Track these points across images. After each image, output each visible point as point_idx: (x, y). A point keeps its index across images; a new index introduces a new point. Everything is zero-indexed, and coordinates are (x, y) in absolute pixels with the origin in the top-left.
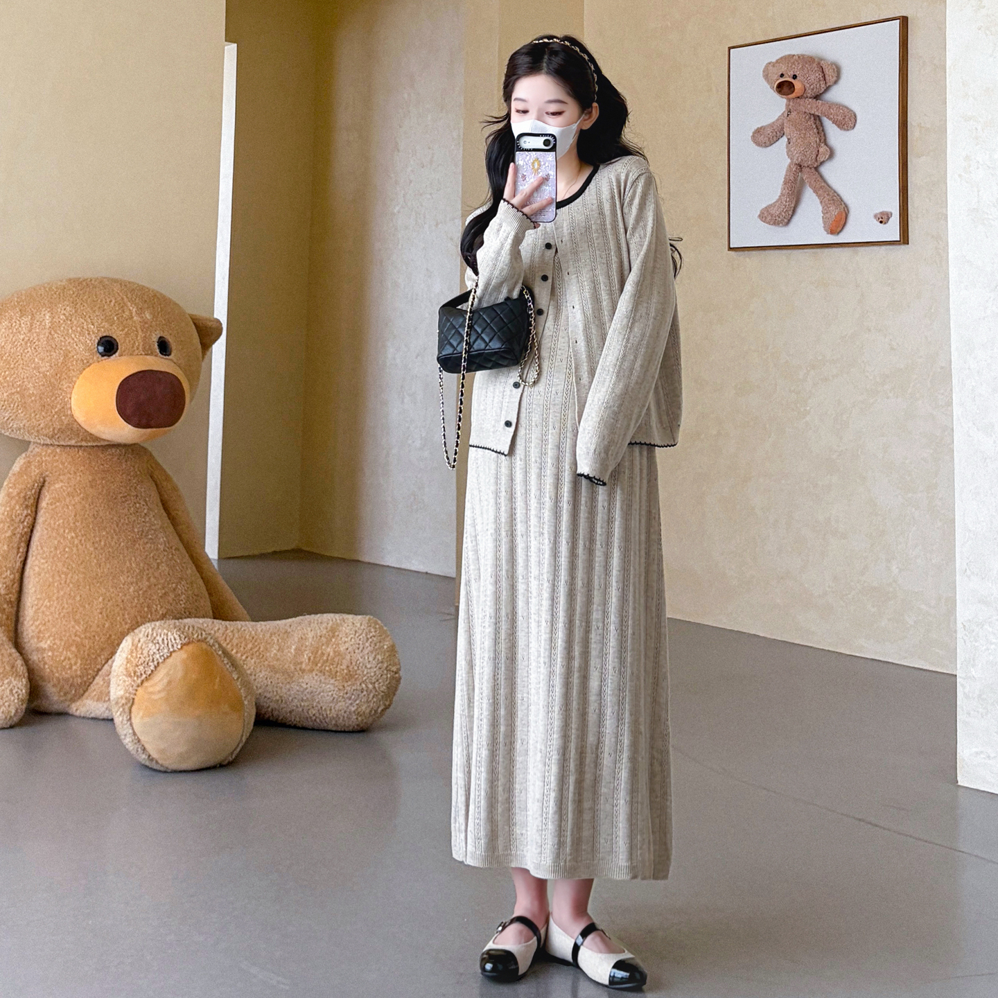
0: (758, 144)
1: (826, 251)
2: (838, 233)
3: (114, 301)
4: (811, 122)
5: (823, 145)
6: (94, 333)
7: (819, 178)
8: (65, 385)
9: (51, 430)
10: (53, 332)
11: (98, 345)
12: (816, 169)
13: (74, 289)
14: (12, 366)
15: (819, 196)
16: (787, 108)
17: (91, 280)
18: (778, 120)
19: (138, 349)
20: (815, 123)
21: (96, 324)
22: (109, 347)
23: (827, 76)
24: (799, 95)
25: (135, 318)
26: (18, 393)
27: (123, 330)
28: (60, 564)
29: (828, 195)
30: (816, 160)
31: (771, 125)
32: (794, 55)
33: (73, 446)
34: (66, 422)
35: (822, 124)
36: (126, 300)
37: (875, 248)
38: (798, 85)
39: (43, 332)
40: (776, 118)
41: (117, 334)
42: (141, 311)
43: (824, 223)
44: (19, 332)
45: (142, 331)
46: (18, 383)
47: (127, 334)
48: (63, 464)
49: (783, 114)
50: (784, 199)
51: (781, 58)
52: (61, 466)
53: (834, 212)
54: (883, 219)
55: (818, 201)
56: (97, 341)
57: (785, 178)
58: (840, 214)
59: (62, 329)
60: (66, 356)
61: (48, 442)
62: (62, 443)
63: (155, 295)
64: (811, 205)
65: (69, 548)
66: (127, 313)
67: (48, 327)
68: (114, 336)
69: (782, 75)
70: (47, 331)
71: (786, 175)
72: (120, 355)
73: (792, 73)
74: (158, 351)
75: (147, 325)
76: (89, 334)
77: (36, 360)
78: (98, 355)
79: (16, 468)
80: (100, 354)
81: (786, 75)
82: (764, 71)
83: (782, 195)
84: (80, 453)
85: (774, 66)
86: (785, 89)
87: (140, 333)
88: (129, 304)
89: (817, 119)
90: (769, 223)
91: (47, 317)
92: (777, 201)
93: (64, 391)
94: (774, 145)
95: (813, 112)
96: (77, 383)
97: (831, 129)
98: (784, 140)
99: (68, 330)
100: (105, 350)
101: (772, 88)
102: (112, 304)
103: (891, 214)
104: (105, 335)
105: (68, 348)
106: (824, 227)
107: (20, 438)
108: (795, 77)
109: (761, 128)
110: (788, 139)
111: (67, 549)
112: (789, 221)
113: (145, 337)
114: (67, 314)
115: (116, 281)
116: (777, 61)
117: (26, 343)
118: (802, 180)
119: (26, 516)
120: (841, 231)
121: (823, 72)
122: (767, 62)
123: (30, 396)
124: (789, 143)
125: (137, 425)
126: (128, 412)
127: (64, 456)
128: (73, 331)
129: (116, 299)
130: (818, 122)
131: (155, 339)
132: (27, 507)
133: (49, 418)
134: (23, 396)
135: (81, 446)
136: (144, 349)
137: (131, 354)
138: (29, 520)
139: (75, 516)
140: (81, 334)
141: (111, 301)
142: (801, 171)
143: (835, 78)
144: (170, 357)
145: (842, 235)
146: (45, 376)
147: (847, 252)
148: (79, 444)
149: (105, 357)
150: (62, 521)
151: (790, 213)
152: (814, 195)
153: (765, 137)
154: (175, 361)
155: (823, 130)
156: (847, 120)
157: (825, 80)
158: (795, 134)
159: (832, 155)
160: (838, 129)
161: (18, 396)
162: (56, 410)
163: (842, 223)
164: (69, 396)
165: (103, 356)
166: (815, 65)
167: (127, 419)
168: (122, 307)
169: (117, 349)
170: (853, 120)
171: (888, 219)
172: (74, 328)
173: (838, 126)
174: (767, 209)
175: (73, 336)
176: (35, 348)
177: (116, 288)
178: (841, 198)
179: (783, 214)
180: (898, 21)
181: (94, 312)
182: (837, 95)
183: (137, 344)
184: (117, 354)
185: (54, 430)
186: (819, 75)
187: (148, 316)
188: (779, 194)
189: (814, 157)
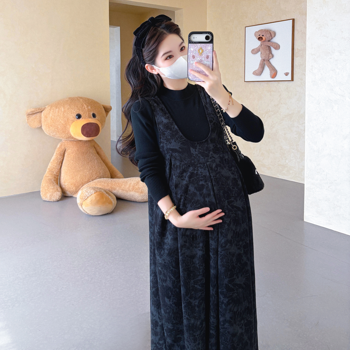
0: (253, 53)
1: (271, 82)
2: (274, 78)
3: (80, 104)
4: (267, 48)
5: (270, 54)
6: (75, 113)
7: (269, 63)
8: (68, 126)
9: (66, 137)
10: (64, 113)
11: (76, 116)
12: (269, 60)
13: (70, 101)
14: (54, 122)
15: (269, 68)
16: (261, 44)
17: (75, 98)
18: (258, 47)
19: (87, 117)
20: (268, 48)
21: (75, 111)
22: (79, 116)
23: (272, 35)
24: (264, 40)
25: (86, 109)
26: (56, 128)
27: (83, 112)
28: (69, 168)
29: (272, 68)
30: (269, 58)
31: (256, 48)
32: (263, 30)
33: (73, 141)
34: (69, 136)
35: (270, 48)
36: (84, 104)
37: (284, 82)
38: (264, 38)
39: (62, 113)
40: (258, 46)
41: (81, 113)
42: (88, 106)
43: (270, 75)
44: (56, 113)
45: (88, 112)
46: (56, 126)
47: (84, 113)
48: (70, 145)
49: (260, 46)
50: (259, 69)
51: (259, 30)
52: (70, 146)
53: (273, 72)
54: (287, 74)
55: (269, 70)
56: (76, 115)
57: (260, 63)
58: (275, 73)
59: (67, 112)
60: (68, 119)
61: (66, 140)
62: (69, 140)
63: (92, 101)
64: (267, 70)
65: (72, 164)
66: (84, 107)
67: (63, 111)
68: (81, 114)
69: (259, 35)
70: (63, 113)
71: (260, 62)
72: (82, 119)
73: (262, 35)
74: (92, 117)
75: (89, 110)
76: (74, 113)
77: (60, 120)
78: (76, 119)
79: (58, 146)
80: (77, 118)
81: (260, 35)
82: (254, 34)
83: (259, 68)
84: (74, 142)
85: (257, 33)
86: (260, 39)
87: (87, 113)
88: (84, 105)
89: (269, 47)
90: (255, 75)
91: (63, 109)
92: (258, 69)
93: (68, 128)
94: (257, 54)
95: (268, 45)
96: (71, 126)
97: (273, 49)
98: (260, 53)
99: (68, 113)
100: (78, 117)
101: (257, 38)
102: (80, 105)
103: (289, 73)
104: (78, 113)
105: (69, 117)
106: (270, 76)
107: (59, 139)
108: (263, 36)
109: (254, 49)
110: (261, 53)
111: (71, 165)
112: (261, 75)
113: (89, 113)
114: (68, 108)
115: (81, 98)
116: (258, 31)
117: (57, 116)
118: (265, 63)
119: (61, 158)
120: (275, 77)
121: (271, 34)
122: (256, 31)
123: (60, 129)
124: (261, 54)
125: (87, 137)
126: (85, 133)
127: (70, 143)
128: (69, 113)
129: (81, 103)
130: (269, 48)
131: (91, 114)
132: (61, 156)
133: (65, 135)
134: (58, 129)
135: (74, 141)
136: (88, 117)
137: (85, 118)
138: (62, 158)
139: (73, 157)
140: (72, 113)
141: (79, 104)
142: (264, 61)
143: (274, 36)
144: (96, 118)
145: (275, 78)
146: (63, 124)
147: (277, 82)
148: (74, 140)
149: (78, 119)
150: (70, 159)
151: (261, 72)
152: (268, 68)
153: (254, 52)
154: (97, 119)
155: (271, 50)
156: (277, 47)
157: (271, 36)
158: (263, 51)
159: (273, 56)
160: (275, 50)
161: (56, 129)
162: (67, 133)
163: (275, 75)
164: (69, 129)
165: (77, 119)
166: (268, 32)
167: (84, 135)
168: (83, 106)
169: (81, 117)
170: (279, 47)
171: (288, 74)
172: (70, 112)
173: (275, 49)
174: (255, 71)
175: (70, 114)
176: (60, 117)
177: (81, 100)
178: (275, 69)
179: (259, 72)
180: (292, 20)
181: (75, 107)
182: (275, 40)
183: (86, 115)
184: (81, 118)
185: (67, 137)
186: (270, 35)
187: (89, 108)
188: (258, 67)
189: (268, 57)
